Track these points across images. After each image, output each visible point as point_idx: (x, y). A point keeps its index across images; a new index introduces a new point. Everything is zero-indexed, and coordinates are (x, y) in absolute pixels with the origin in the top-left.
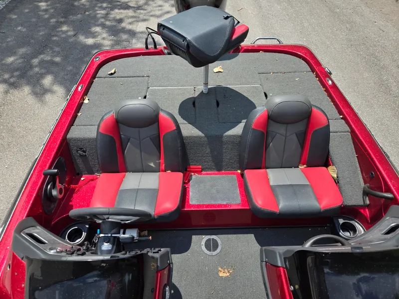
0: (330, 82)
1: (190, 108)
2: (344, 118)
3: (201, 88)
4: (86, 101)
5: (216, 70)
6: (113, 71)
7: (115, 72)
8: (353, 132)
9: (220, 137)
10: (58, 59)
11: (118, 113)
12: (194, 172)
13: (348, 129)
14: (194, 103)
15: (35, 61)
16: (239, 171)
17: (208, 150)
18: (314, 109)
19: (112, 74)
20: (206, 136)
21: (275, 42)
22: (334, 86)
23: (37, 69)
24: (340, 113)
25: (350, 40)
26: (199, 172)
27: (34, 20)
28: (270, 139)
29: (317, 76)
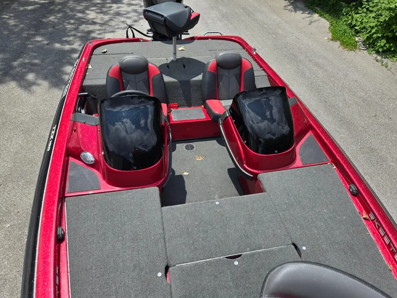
0: (255, 53)
1: (166, 68)
2: (264, 70)
3: (171, 58)
4: (90, 67)
5: (180, 49)
6: (105, 51)
7: (107, 51)
8: (269, 76)
9: (189, 81)
10: (36, 61)
11: (121, 64)
12: (173, 107)
13: (266, 74)
14: (168, 66)
16: (203, 106)
17: (181, 92)
18: (243, 59)
19: (105, 52)
20: (180, 81)
21: (219, 35)
22: (257, 54)
24: (261, 67)
25: (276, 45)
26: (177, 108)
28: (220, 80)
29: (247, 50)
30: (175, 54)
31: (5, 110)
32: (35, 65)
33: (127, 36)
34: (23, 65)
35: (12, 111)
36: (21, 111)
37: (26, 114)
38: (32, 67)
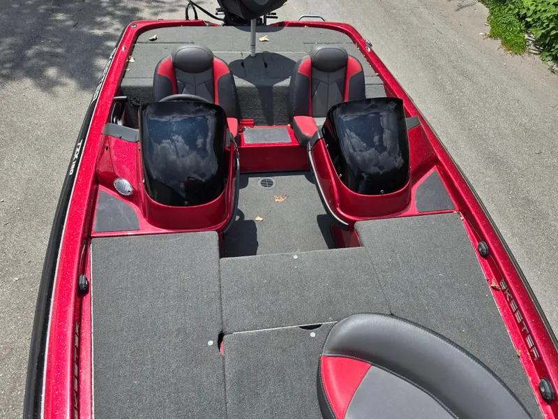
0: (369, 50)
1: (240, 67)
2: (380, 75)
3: (249, 52)
4: (132, 60)
5: (262, 39)
6: (155, 38)
7: (156, 39)
8: (386, 84)
9: (271, 88)
11: (175, 57)
12: (247, 125)
13: (382, 82)
14: (242, 64)
15: (30, 53)
16: (289, 125)
17: (259, 102)
18: (350, 58)
19: (153, 40)
20: (257, 87)
21: (319, 20)
22: (372, 52)
23: (34, 61)
24: (376, 71)
25: (406, 41)
26: (252, 125)
27: (15, 6)
28: (315, 87)
29: (358, 46)
30: (253, 46)
31: (15, 119)
32: (56, 55)
33: (187, 17)
34: (39, 55)
35: (23, 122)
36: (36, 122)
37: (43, 127)
38: (52, 59)
